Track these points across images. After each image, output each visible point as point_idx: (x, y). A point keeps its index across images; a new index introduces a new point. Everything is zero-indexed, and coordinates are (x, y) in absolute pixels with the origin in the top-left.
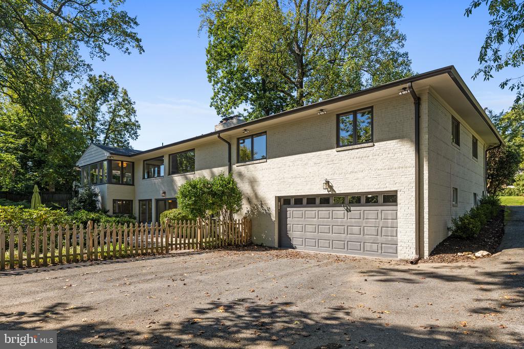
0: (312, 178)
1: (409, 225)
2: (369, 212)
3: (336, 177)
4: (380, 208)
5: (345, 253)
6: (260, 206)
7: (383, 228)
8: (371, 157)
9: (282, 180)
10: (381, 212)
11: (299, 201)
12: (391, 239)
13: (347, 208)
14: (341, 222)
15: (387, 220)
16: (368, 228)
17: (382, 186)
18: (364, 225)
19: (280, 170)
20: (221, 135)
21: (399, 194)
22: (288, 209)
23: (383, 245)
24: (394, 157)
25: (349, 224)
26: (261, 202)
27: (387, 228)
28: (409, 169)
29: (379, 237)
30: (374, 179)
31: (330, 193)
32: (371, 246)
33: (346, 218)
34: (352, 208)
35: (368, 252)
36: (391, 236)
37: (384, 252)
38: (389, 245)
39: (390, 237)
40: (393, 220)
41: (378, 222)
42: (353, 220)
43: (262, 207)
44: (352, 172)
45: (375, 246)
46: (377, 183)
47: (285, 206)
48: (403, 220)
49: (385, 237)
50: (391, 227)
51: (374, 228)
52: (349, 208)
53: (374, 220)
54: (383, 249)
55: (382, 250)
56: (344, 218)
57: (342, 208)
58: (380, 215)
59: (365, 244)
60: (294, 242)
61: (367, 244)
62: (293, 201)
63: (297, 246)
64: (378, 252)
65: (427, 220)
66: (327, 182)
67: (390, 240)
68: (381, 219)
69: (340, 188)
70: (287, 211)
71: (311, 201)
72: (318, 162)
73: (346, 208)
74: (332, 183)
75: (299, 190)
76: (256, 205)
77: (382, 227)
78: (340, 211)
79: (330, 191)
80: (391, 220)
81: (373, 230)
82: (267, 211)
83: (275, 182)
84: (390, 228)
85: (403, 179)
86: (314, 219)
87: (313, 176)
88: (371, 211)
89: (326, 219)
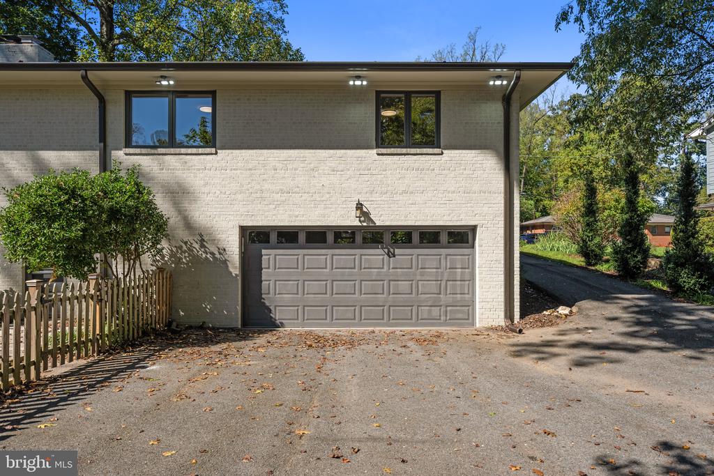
0: (328, 196)
1: (493, 276)
2: (426, 257)
3: (376, 197)
4: (444, 251)
5: (383, 325)
6: (197, 246)
7: (448, 283)
8: (437, 171)
9: (258, 195)
10: (446, 258)
11: (288, 237)
12: (461, 297)
13: (389, 251)
14: (377, 275)
15: (454, 270)
16: (425, 282)
17: (455, 218)
18: (418, 278)
19: (251, 175)
20: (93, 75)
21: (479, 231)
22: (264, 252)
23: (449, 308)
24: (473, 176)
25: (391, 278)
26: (201, 235)
27: (454, 282)
28: (494, 195)
29: (441, 296)
30: (442, 206)
31: (365, 224)
32: (430, 311)
33: (385, 267)
34: (397, 251)
35: (424, 321)
36: (461, 294)
37: (450, 319)
38: (458, 308)
39: (459, 296)
40: (464, 270)
41: (442, 272)
42: (398, 270)
43: (202, 246)
44: (405, 192)
45: (435, 311)
46: (448, 212)
47: (258, 245)
48: (486, 269)
49: (451, 296)
50: (461, 281)
51: (434, 282)
52: (392, 250)
53: (435, 270)
54: (448, 315)
55: (446, 316)
56: (383, 268)
57: (379, 251)
58: (443, 262)
59: (420, 308)
60: (277, 315)
61: (423, 308)
62: (273, 237)
63: (283, 321)
64: (440, 319)
65: (519, 269)
66: (359, 206)
67: (459, 299)
68: (446, 269)
69: (383, 217)
70: (262, 256)
71: (317, 237)
72: (340, 169)
73: (386, 250)
74: (368, 206)
75: (297, 216)
76: (186, 243)
77: (447, 281)
78: (375, 255)
79: (364, 222)
80: (460, 270)
81: (432, 286)
82: (218, 256)
83: (240, 197)
84: (459, 283)
85: (485, 209)
86: (324, 270)
87: (329, 193)
88: (428, 257)
89: (347, 270)
